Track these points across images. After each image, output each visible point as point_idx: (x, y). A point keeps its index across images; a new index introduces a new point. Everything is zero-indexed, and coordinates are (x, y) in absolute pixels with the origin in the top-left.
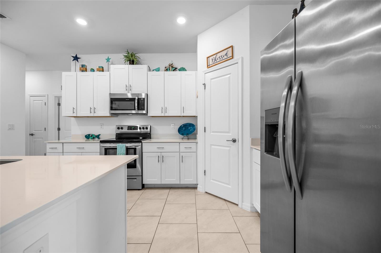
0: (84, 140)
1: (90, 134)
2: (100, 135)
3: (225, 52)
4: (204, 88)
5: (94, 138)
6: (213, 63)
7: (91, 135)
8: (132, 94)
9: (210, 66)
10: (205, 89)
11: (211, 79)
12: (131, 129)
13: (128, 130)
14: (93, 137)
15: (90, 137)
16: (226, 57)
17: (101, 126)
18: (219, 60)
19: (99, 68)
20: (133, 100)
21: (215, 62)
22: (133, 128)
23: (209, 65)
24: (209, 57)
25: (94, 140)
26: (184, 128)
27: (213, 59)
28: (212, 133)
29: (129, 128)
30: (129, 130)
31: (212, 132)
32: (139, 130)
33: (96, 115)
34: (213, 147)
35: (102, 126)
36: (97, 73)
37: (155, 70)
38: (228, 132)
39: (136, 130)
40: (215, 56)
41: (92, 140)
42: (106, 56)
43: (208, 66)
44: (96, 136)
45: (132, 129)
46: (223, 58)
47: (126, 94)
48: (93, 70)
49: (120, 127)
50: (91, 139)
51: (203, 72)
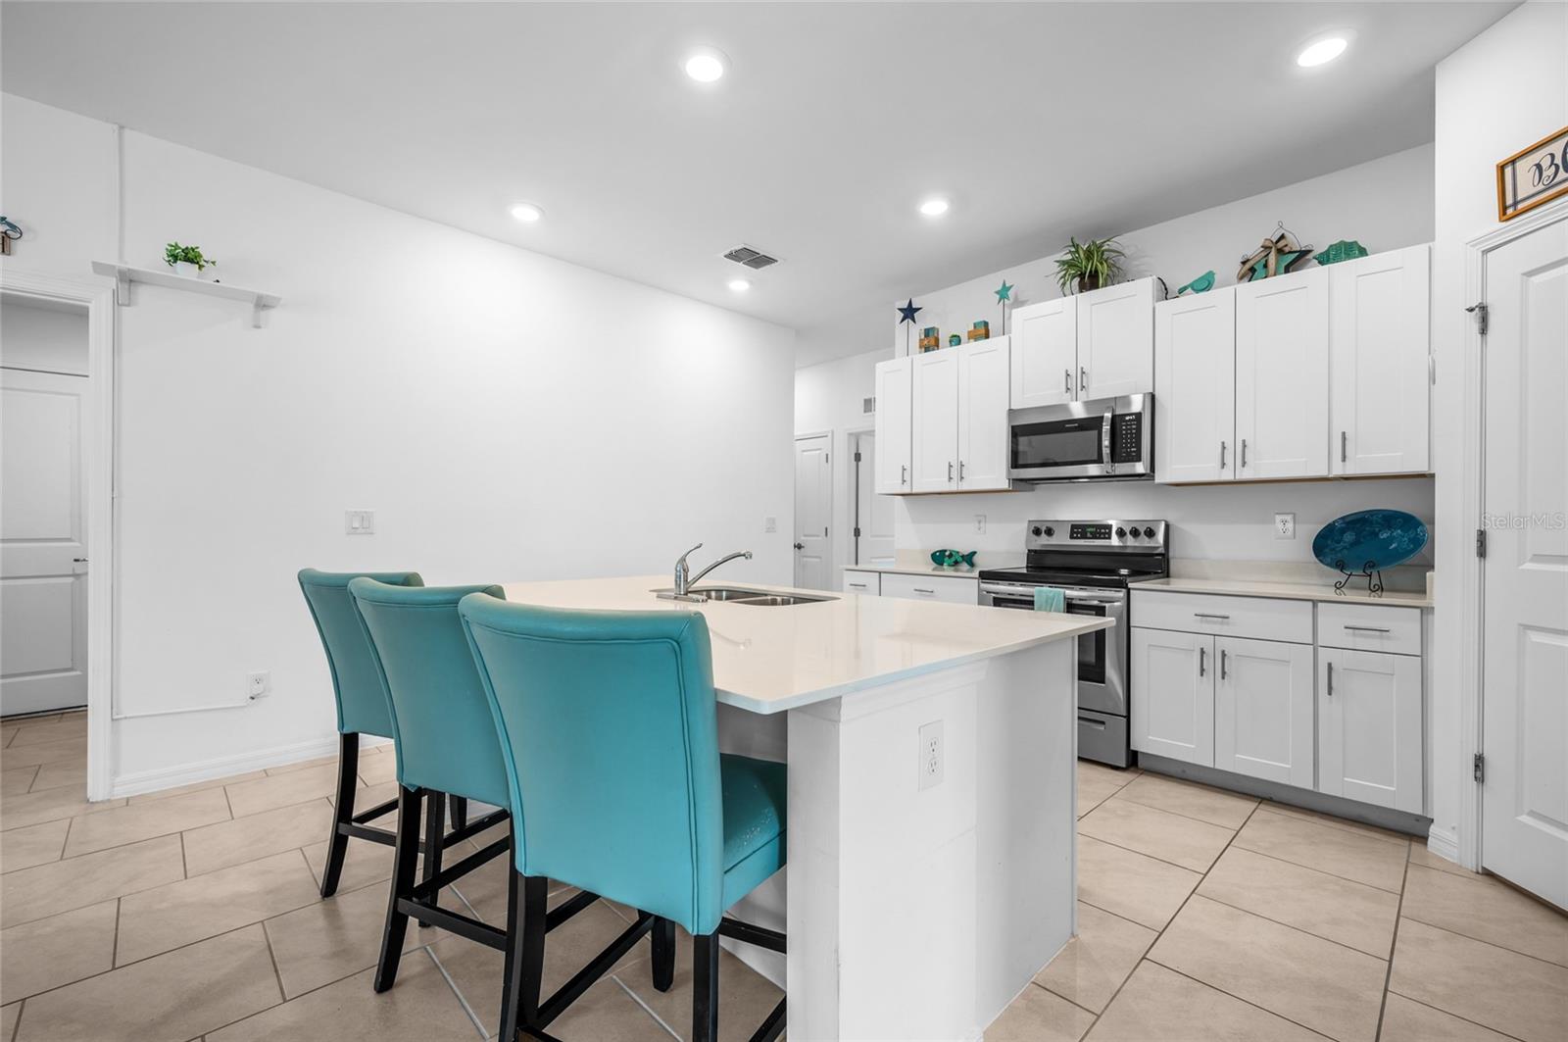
0: (929, 567)
1: (946, 551)
2: (975, 553)
4: (1477, 331)
5: (956, 563)
6: (1541, 187)
7: (947, 553)
8: (1088, 404)
9: (1520, 206)
10: (1483, 331)
11: (1530, 274)
12: (1084, 537)
13: (1072, 537)
14: (953, 559)
15: (946, 559)
17: (980, 522)
19: (975, 327)
20: (1092, 424)
21: (1557, 179)
22: (1091, 533)
23: (1515, 203)
24: (1513, 162)
25: (956, 570)
26: (1349, 537)
27: (1546, 163)
28: (1529, 566)
29: (1077, 533)
30: (1077, 538)
31: (1529, 556)
32: (1115, 541)
33: (965, 486)
34: (1536, 637)
35: (982, 525)
36: (969, 347)
37: (1189, 290)
39: (1105, 538)
40: (1555, 147)
41: (953, 568)
42: (995, 281)
43: (1510, 212)
44: (963, 556)
45: (1089, 535)
47: (1064, 408)
48: (956, 340)
49: (1043, 529)
50: (949, 565)
51: (1474, 243)
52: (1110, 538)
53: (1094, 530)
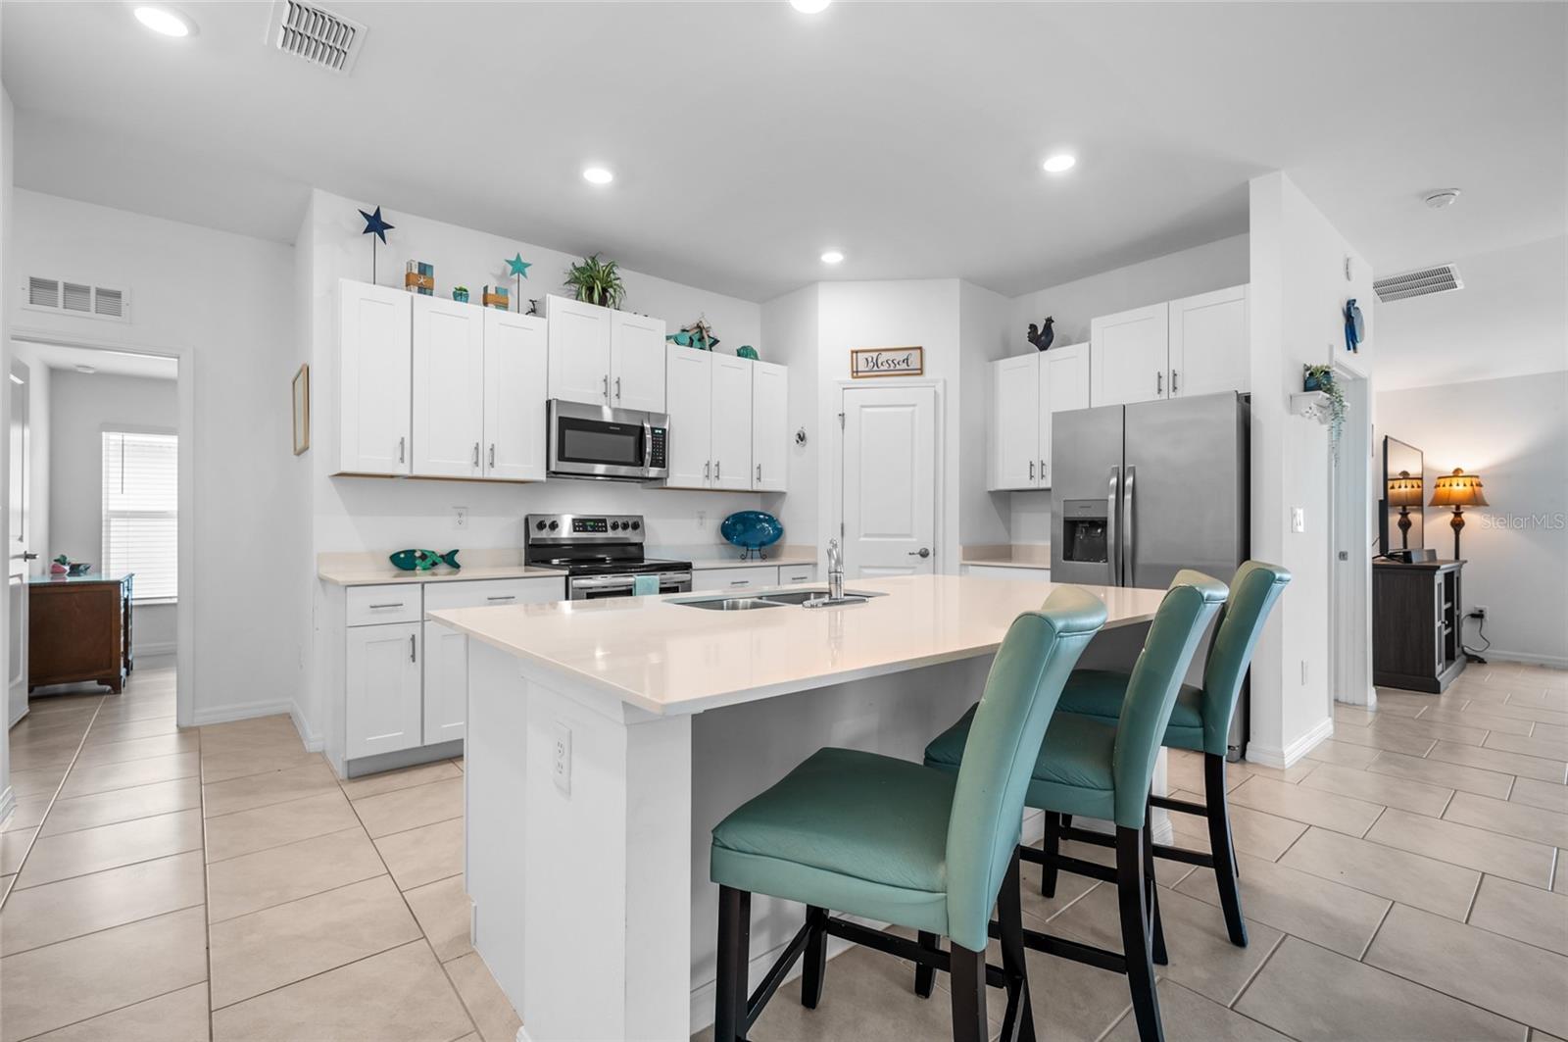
0: (388, 573)
1: (414, 551)
2: (457, 551)
3: (903, 355)
4: (841, 427)
5: (434, 564)
6: (867, 369)
7: (418, 554)
8: (616, 411)
9: (860, 374)
10: (843, 428)
11: (863, 406)
12: (585, 530)
13: (575, 531)
14: (429, 561)
15: (417, 562)
16: (904, 366)
17: (460, 515)
18: (886, 367)
19: (496, 292)
21: (875, 368)
22: (591, 526)
23: (857, 372)
24: (857, 352)
25: (434, 574)
26: (739, 527)
27: (870, 359)
28: (862, 539)
29: (579, 526)
30: (579, 531)
31: (862, 534)
32: (610, 534)
35: (464, 518)
36: (473, 309)
37: (672, 340)
38: (909, 536)
39: (602, 531)
40: (875, 355)
41: (428, 572)
43: (855, 373)
44: (442, 556)
45: (589, 528)
46: (898, 367)
47: (598, 409)
48: (460, 294)
49: (548, 523)
50: (424, 569)
51: (840, 383)
52: (606, 531)
53: (592, 524)
